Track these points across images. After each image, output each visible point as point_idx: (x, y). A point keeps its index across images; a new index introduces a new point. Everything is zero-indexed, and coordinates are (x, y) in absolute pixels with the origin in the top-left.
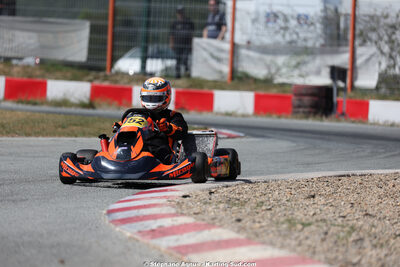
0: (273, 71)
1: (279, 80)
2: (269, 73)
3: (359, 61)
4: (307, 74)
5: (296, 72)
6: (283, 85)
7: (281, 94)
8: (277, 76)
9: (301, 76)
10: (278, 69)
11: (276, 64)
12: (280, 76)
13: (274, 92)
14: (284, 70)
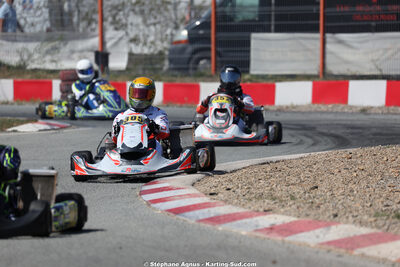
0: (25, 57)
1: (32, 66)
2: (22, 60)
3: (109, 45)
4: (60, 60)
5: (48, 58)
6: (35, 70)
7: (34, 79)
8: (29, 62)
9: (53, 61)
10: (30, 56)
11: (27, 51)
12: (33, 61)
13: (28, 78)
14: (36, 56)
